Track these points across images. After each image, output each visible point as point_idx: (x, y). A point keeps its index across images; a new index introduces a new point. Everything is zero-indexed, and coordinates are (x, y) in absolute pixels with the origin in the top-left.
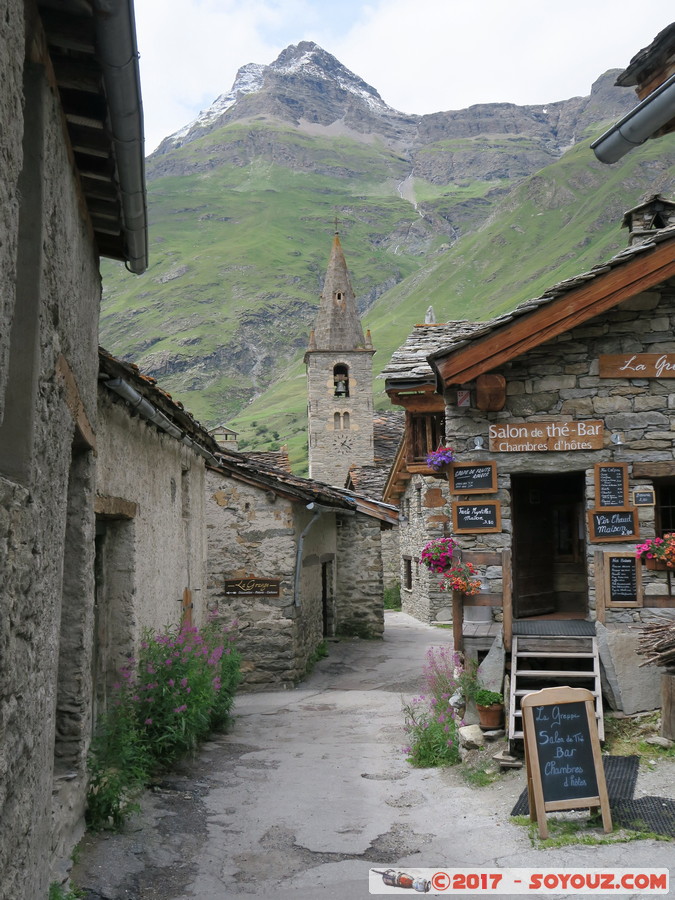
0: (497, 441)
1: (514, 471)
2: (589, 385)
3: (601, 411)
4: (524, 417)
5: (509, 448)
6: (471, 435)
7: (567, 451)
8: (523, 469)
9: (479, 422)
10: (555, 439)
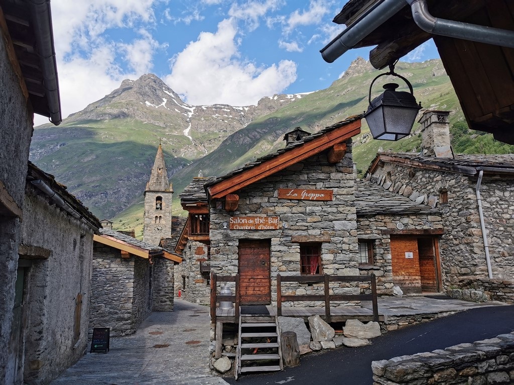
0: (233, 224)
1: (240, 238)
2: (273, 201)
3: (279, 213)
4: (246, 214)
5: (238, 228)
6: (222, 221)
7: (264, 230)
8: (244, 237)
9: (225, 216)
10: (259, 225)
